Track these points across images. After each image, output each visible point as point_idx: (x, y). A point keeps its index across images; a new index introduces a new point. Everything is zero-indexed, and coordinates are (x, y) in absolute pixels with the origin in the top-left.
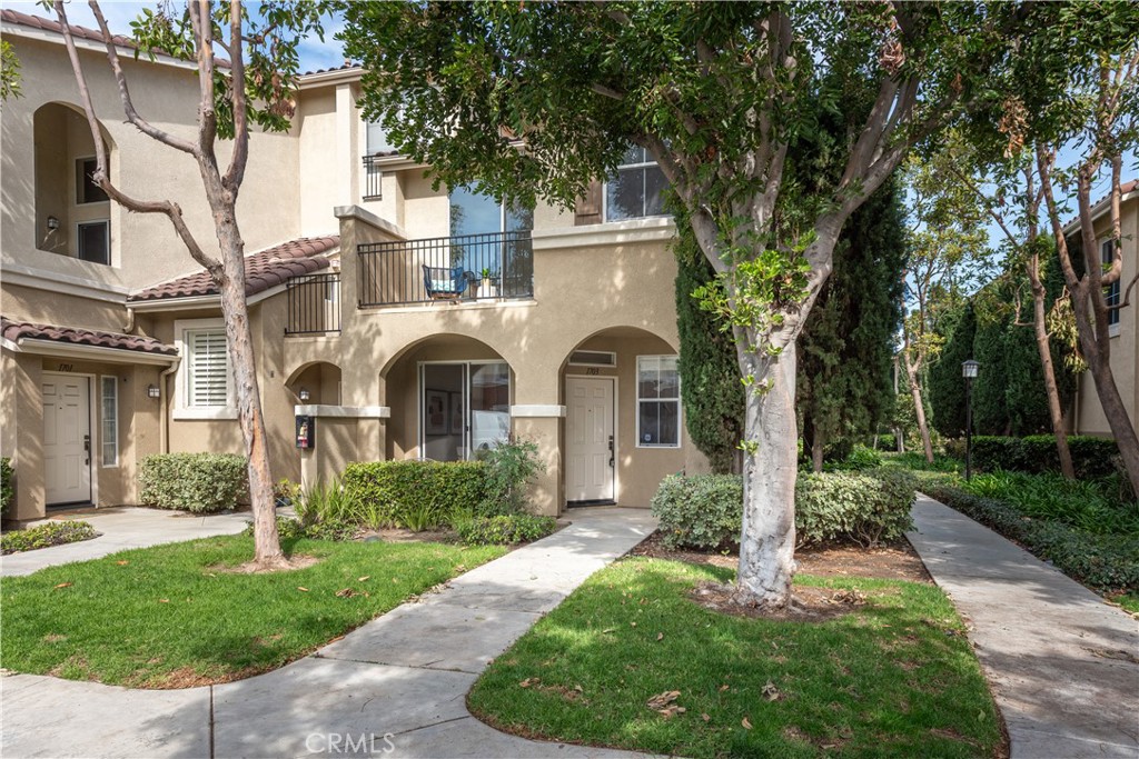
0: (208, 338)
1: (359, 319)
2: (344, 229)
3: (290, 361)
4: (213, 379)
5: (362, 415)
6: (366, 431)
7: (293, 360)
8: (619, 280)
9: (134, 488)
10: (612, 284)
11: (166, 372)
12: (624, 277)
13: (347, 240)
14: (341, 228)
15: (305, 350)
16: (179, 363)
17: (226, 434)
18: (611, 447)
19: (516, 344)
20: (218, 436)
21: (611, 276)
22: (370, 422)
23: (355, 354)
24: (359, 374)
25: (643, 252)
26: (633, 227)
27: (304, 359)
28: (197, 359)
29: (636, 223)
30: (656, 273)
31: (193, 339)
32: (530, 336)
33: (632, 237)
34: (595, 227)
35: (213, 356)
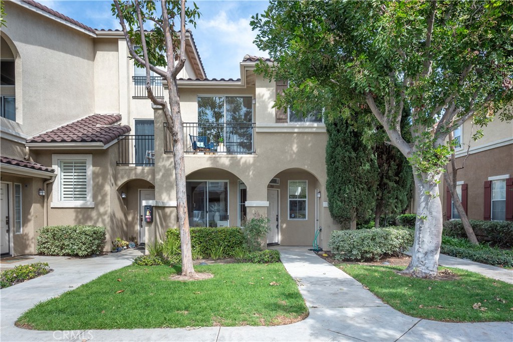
0: (73, 165)
1: (165, 158)
2: (156, 114)
3: (120, 178)
4: (75, 186)
5: (167, 206)
6: (168, 213)
7: (122, 177)
8: (295, 148)
9: (33, 245)
10: (292, 150)
11: (48, 182)
12: (297, 147)
13: (158, 120)
14: (155, 114)
15: (129, 173)
16: (55, 177)
17: (86, 216)
18: (277, 220)
19: (247, 174)
20: (81, 216)
21: (291, 147)
22: (171, 209)
23: (163, 176)
24: (165, 185)
25: (305, 137)
26: (303, 126)
27: (129, 178)
28: (64, 176)
29: (304, 125)
30: (311, 146)
31: (63, 165)
32: (254, 170)
33: (301, 130)
34: (286, 125)
35: (75, 174)
